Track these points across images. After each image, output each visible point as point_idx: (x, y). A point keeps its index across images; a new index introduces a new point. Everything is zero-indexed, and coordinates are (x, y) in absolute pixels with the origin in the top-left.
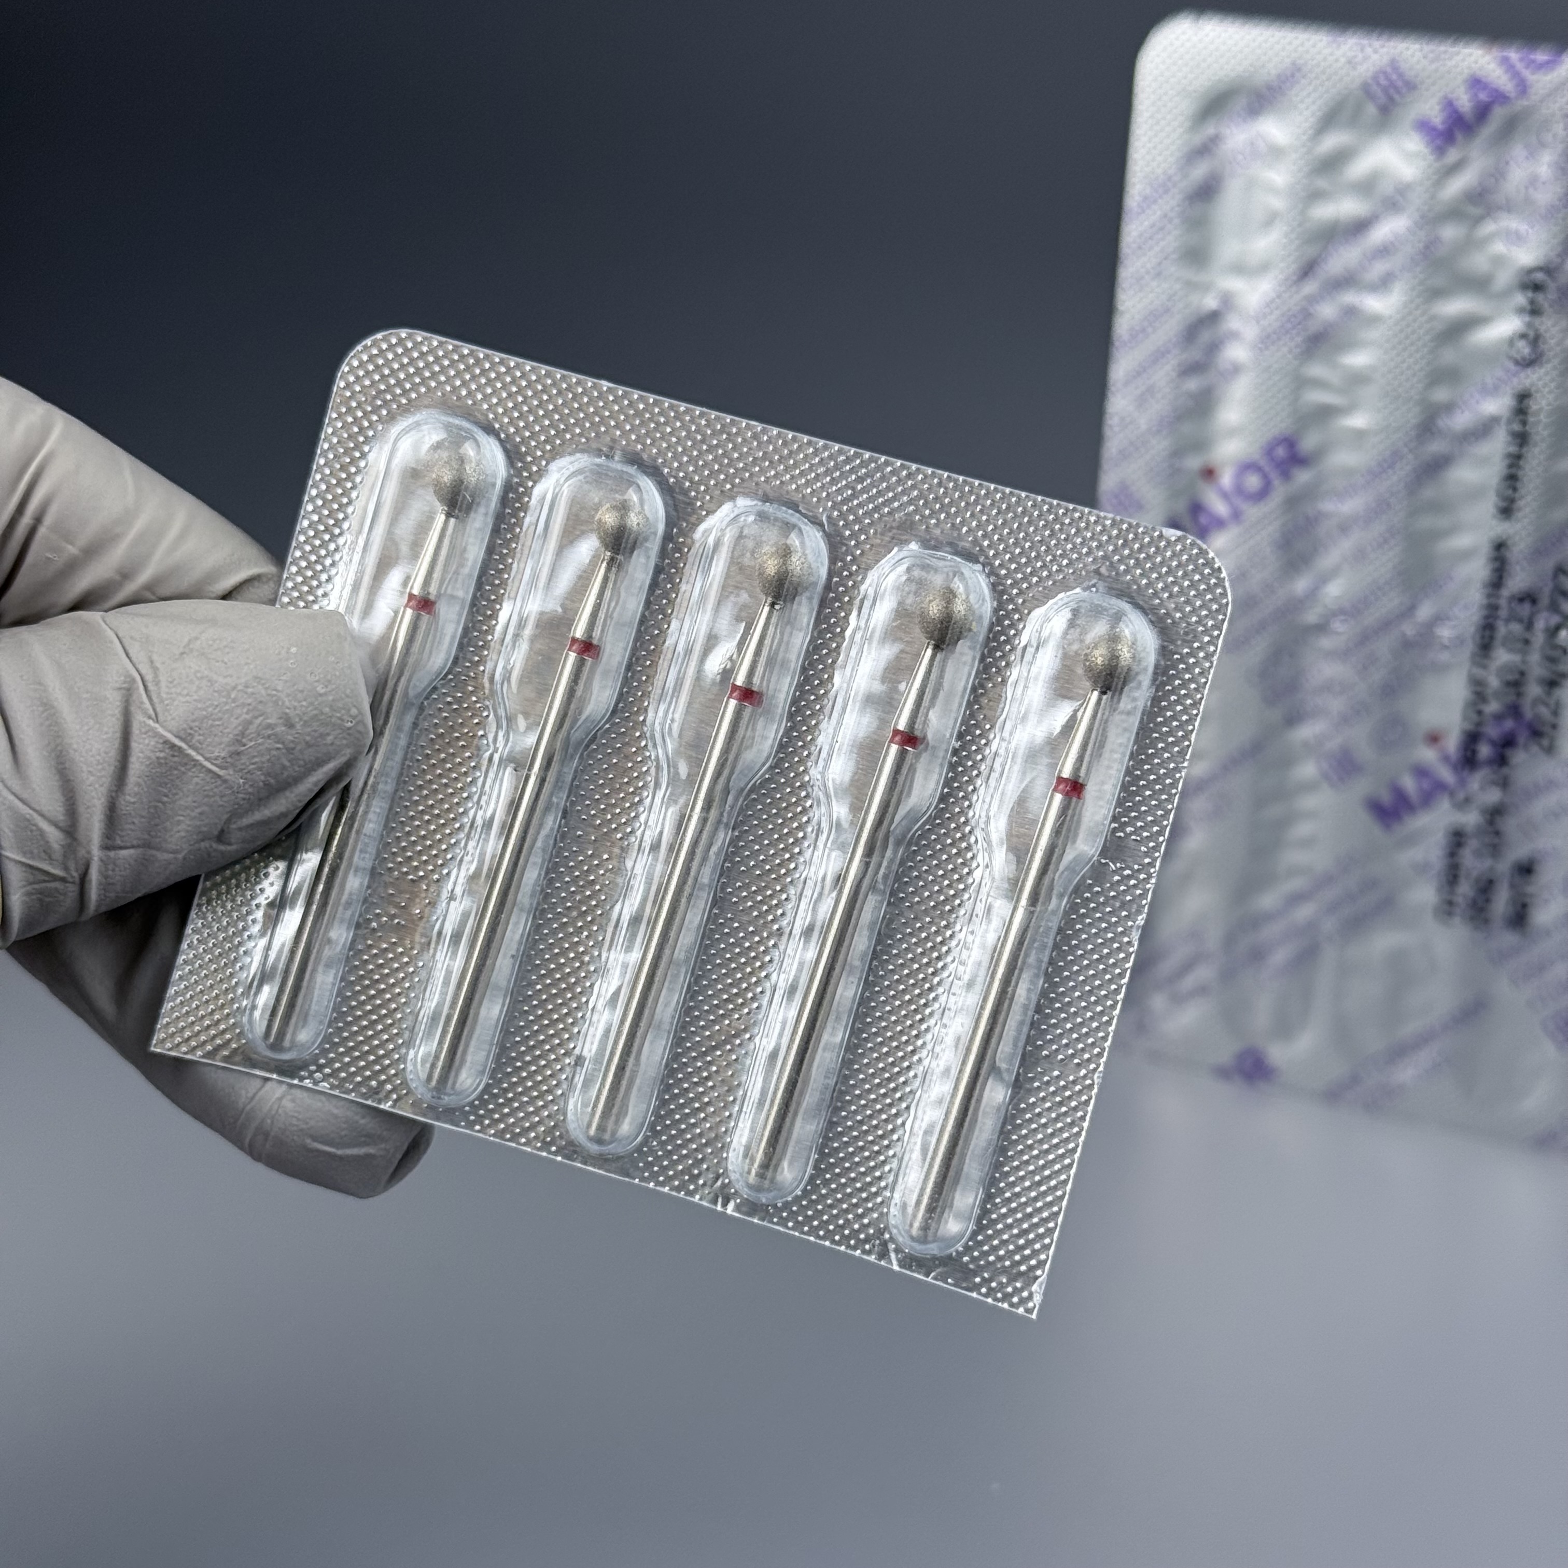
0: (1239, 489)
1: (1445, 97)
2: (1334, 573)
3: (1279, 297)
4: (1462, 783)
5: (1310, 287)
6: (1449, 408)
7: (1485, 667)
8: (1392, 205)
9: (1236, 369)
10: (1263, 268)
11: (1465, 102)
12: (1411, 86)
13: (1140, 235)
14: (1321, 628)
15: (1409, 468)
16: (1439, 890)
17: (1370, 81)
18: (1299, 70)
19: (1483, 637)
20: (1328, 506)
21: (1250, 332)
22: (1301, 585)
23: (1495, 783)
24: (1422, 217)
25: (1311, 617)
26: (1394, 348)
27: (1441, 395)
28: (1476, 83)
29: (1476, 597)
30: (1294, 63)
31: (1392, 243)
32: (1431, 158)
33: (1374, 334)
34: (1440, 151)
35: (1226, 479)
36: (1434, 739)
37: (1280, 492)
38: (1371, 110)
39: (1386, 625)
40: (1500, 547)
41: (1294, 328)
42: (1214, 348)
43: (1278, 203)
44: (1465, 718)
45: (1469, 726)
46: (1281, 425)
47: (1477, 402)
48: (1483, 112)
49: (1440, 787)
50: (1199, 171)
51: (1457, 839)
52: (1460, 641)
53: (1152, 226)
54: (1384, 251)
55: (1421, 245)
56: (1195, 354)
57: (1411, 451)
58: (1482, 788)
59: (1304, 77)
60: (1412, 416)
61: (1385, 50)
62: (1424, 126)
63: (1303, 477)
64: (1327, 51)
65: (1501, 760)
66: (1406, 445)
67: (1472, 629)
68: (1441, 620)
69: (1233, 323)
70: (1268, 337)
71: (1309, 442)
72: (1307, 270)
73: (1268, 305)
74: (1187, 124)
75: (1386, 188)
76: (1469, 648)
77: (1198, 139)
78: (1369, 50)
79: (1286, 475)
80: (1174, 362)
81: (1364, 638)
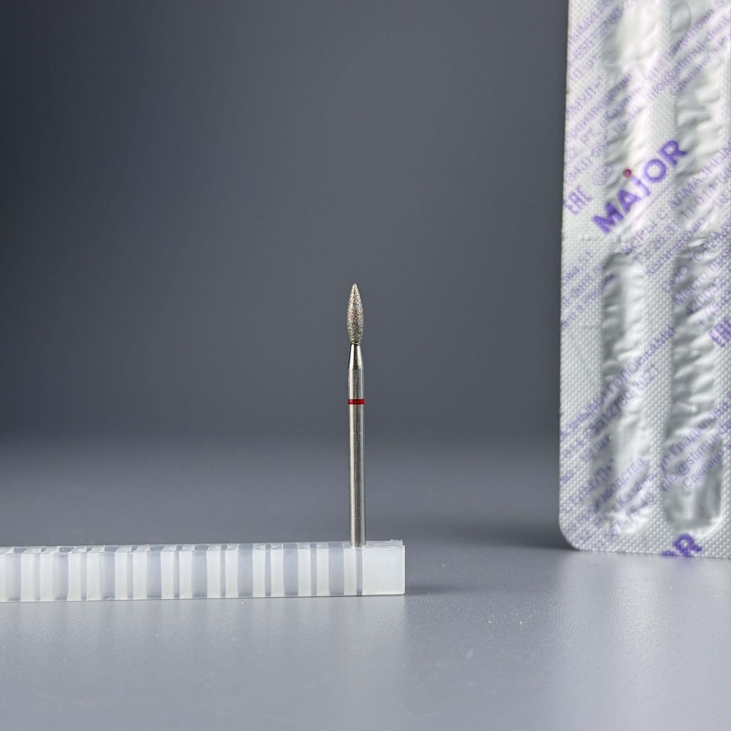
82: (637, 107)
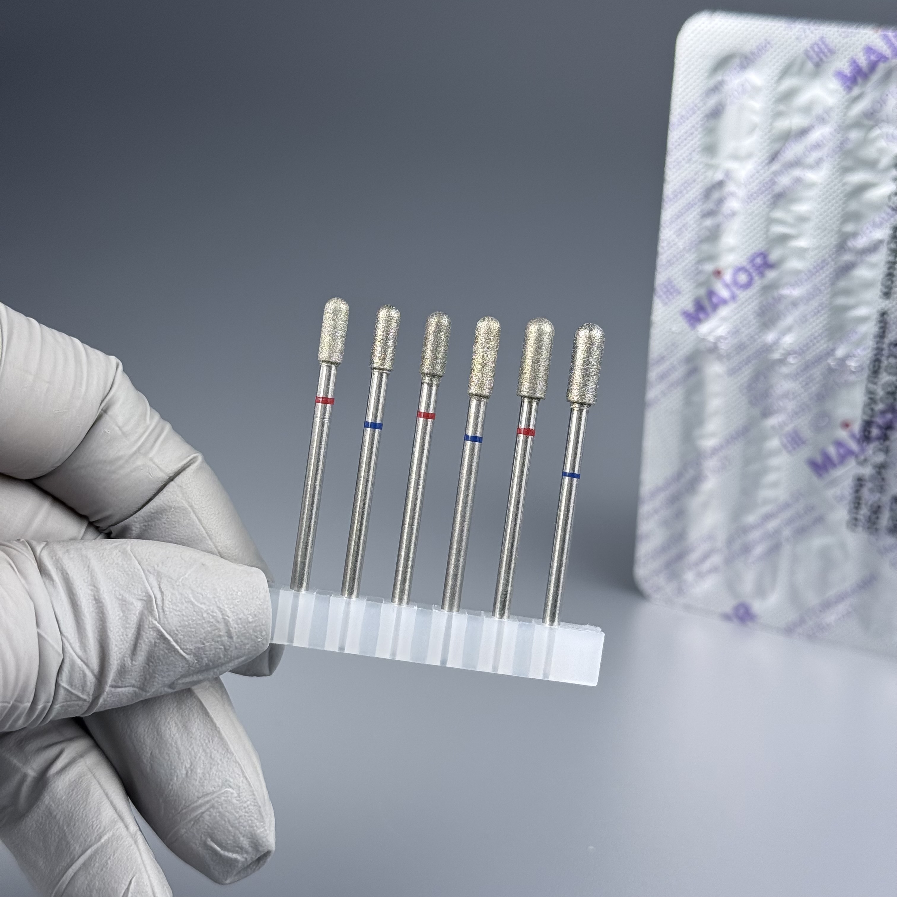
0: (735, 283)
1: (852, 58)
2: (789, 330)
3: (758, 172)
4: (863, 450)
5: (776, 167)
6: (854, 235)
7: (875, 383)
8: (822, 120)
9: (734, 214)
10: (749, 156)
11: (863, 61)
12: (832, 52)
13: (679, 138)
14: (782, 361)
15: (831, 270)
16: (850, 512)
17: (809, 49)
18: (769, 43)
19: (874, 366)
20: (785, 291)
21: (741, 193)
22: (770, 337)
23: (880, 450)
24: (839, 126)
25: (776, 356)
26: (823, 201)
27: (849, 228)
28: (869, 50)
29: (870, 343)
30: (766, 40)
31: (822, 141)
32: (844, 93)
33: (812, 193)
34: (849, 89)
35: (728, 277)
36: (846, 425)
37: (758, 283)
38: (810, 66)
39: (819, 359)
40: (883, 314)
41: (766, 190)
42: (720, 201)
43: (756, 119)
44: (864, 413)
45: (866, 418)
46: (758, 246)
47: (871, 232)
48: (873, 67)
49: (850, 453)
50: (712, 102)
51: (860, 482)
52: (860, 369)
53: (686, 133)
54: (817, 146)
55: (839, 142)
56: (710, 205)
57: (833, 260)
58: (874, 453)
59: (772, 47)
60: (833, 240)
61: (817, 31)
62: (840, 74)
63: (771, 275)
64: (784, 33)
65: (885, 437)
66: (830, 256)
67: (868, 362)
68: (851, 357)
69: (730, 187)
70: (752, 195)
71: (774, 256)
72: (774, 157)
73: (752, 177)
74: (706, 74)
75: (818, 110)
76: (866, 373)
77: (712, 83)
78: (808, 32)
79: (762, 274)
80: (699, 210)
81: (807, 367)
82: (731, 210)
